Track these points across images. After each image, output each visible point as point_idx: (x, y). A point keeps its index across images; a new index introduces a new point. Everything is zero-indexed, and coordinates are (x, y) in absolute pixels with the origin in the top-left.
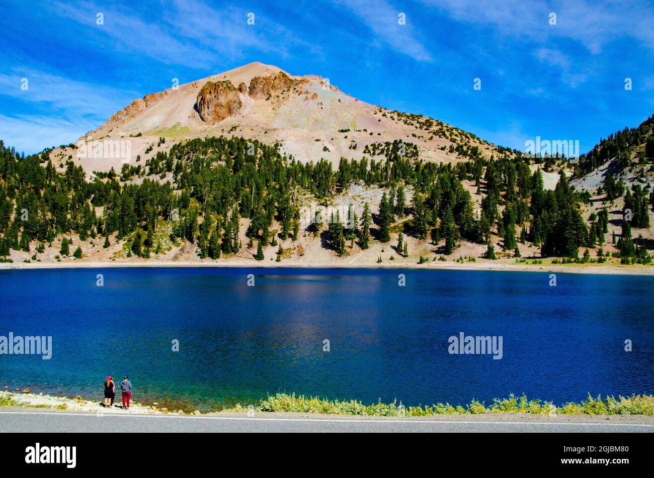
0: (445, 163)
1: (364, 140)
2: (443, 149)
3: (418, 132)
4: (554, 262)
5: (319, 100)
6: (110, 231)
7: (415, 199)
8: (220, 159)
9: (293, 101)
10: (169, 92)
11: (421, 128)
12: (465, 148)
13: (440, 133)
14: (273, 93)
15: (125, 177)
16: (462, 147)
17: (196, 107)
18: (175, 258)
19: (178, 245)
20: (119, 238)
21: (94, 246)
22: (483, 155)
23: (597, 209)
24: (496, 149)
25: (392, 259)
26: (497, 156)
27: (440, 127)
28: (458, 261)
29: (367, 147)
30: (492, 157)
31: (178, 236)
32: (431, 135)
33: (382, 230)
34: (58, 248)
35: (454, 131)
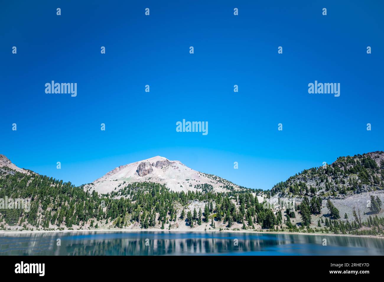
0: (223, 192)
1: (194, 183)
2: (221, 187)
3: (213, 181)
4: (267, 231)
5: (179, 169)
6: (108, 217)
7: (216, 207)
8: (147, 190)
9: (170, 169)
10: (128, 165)
11: (213, 179)
12: (229, 187)
13: (220, 181)
14: (164, 167)
15: (112, 196)
16: (227, 186)
17: (137, 171)
18: (132, 229)
19: (133, 223)
20: (111, 220)
21: (102, 223)
22: (235, 189)
23: (277, 211)
24: (239, 187)
25: (210, 229)
26: (240, 190)
27: (220, 179)
28: (233, 230)
29: (195, 186)
30: (238, 190)
31: (133, 220)
32: (217, 182)
33: (206, 218)
34: (89, 224)
35: (225, 181)
